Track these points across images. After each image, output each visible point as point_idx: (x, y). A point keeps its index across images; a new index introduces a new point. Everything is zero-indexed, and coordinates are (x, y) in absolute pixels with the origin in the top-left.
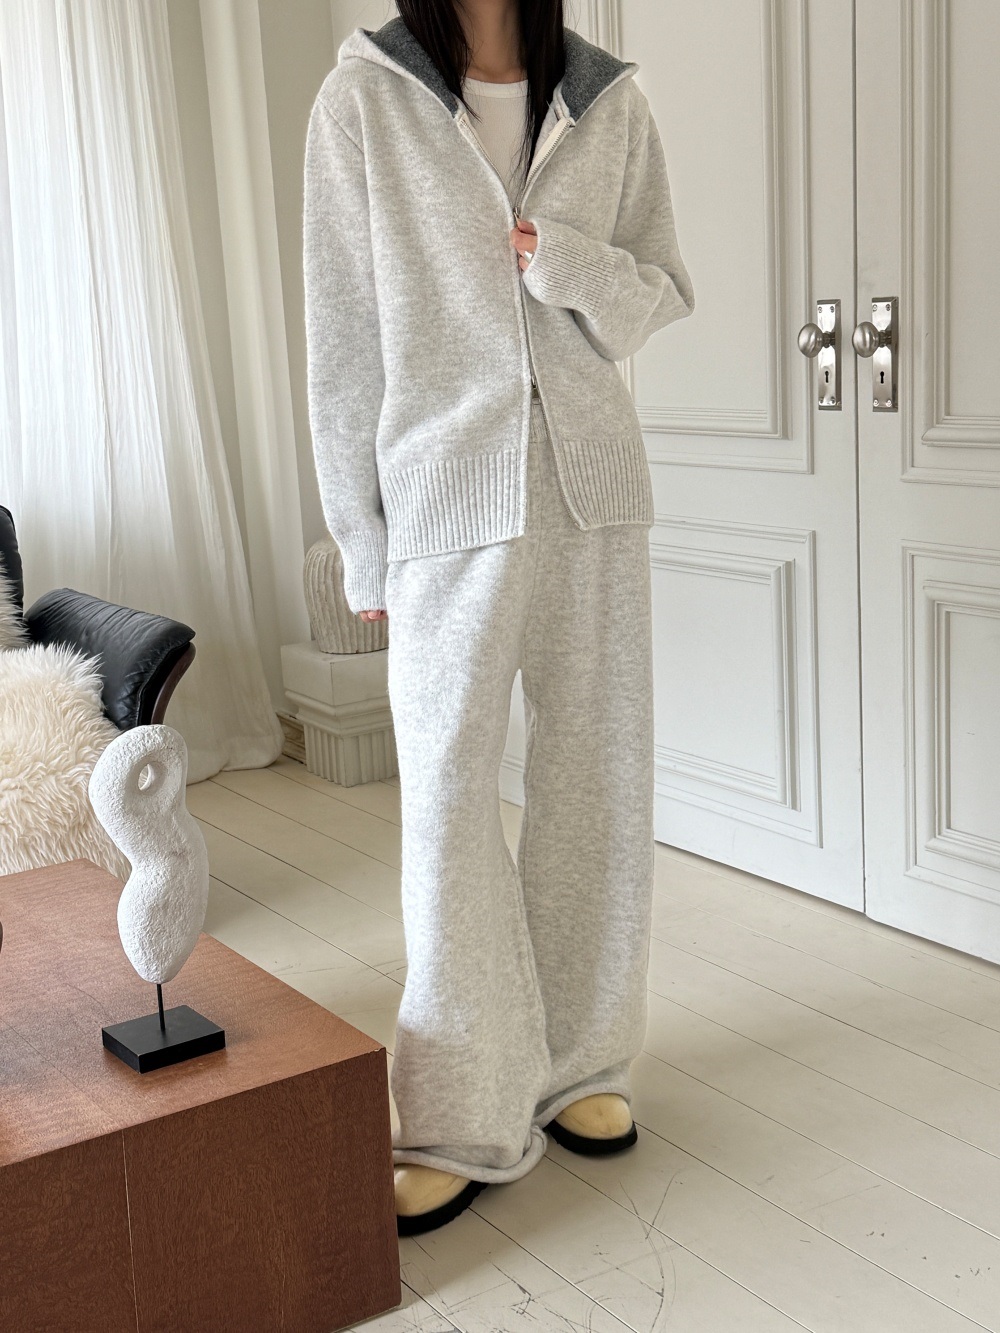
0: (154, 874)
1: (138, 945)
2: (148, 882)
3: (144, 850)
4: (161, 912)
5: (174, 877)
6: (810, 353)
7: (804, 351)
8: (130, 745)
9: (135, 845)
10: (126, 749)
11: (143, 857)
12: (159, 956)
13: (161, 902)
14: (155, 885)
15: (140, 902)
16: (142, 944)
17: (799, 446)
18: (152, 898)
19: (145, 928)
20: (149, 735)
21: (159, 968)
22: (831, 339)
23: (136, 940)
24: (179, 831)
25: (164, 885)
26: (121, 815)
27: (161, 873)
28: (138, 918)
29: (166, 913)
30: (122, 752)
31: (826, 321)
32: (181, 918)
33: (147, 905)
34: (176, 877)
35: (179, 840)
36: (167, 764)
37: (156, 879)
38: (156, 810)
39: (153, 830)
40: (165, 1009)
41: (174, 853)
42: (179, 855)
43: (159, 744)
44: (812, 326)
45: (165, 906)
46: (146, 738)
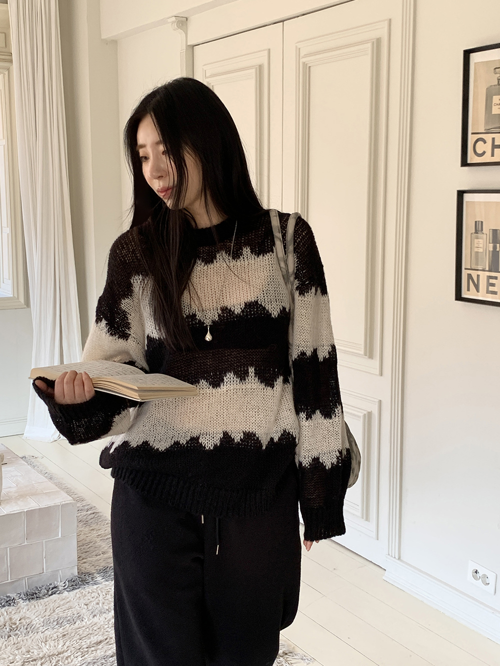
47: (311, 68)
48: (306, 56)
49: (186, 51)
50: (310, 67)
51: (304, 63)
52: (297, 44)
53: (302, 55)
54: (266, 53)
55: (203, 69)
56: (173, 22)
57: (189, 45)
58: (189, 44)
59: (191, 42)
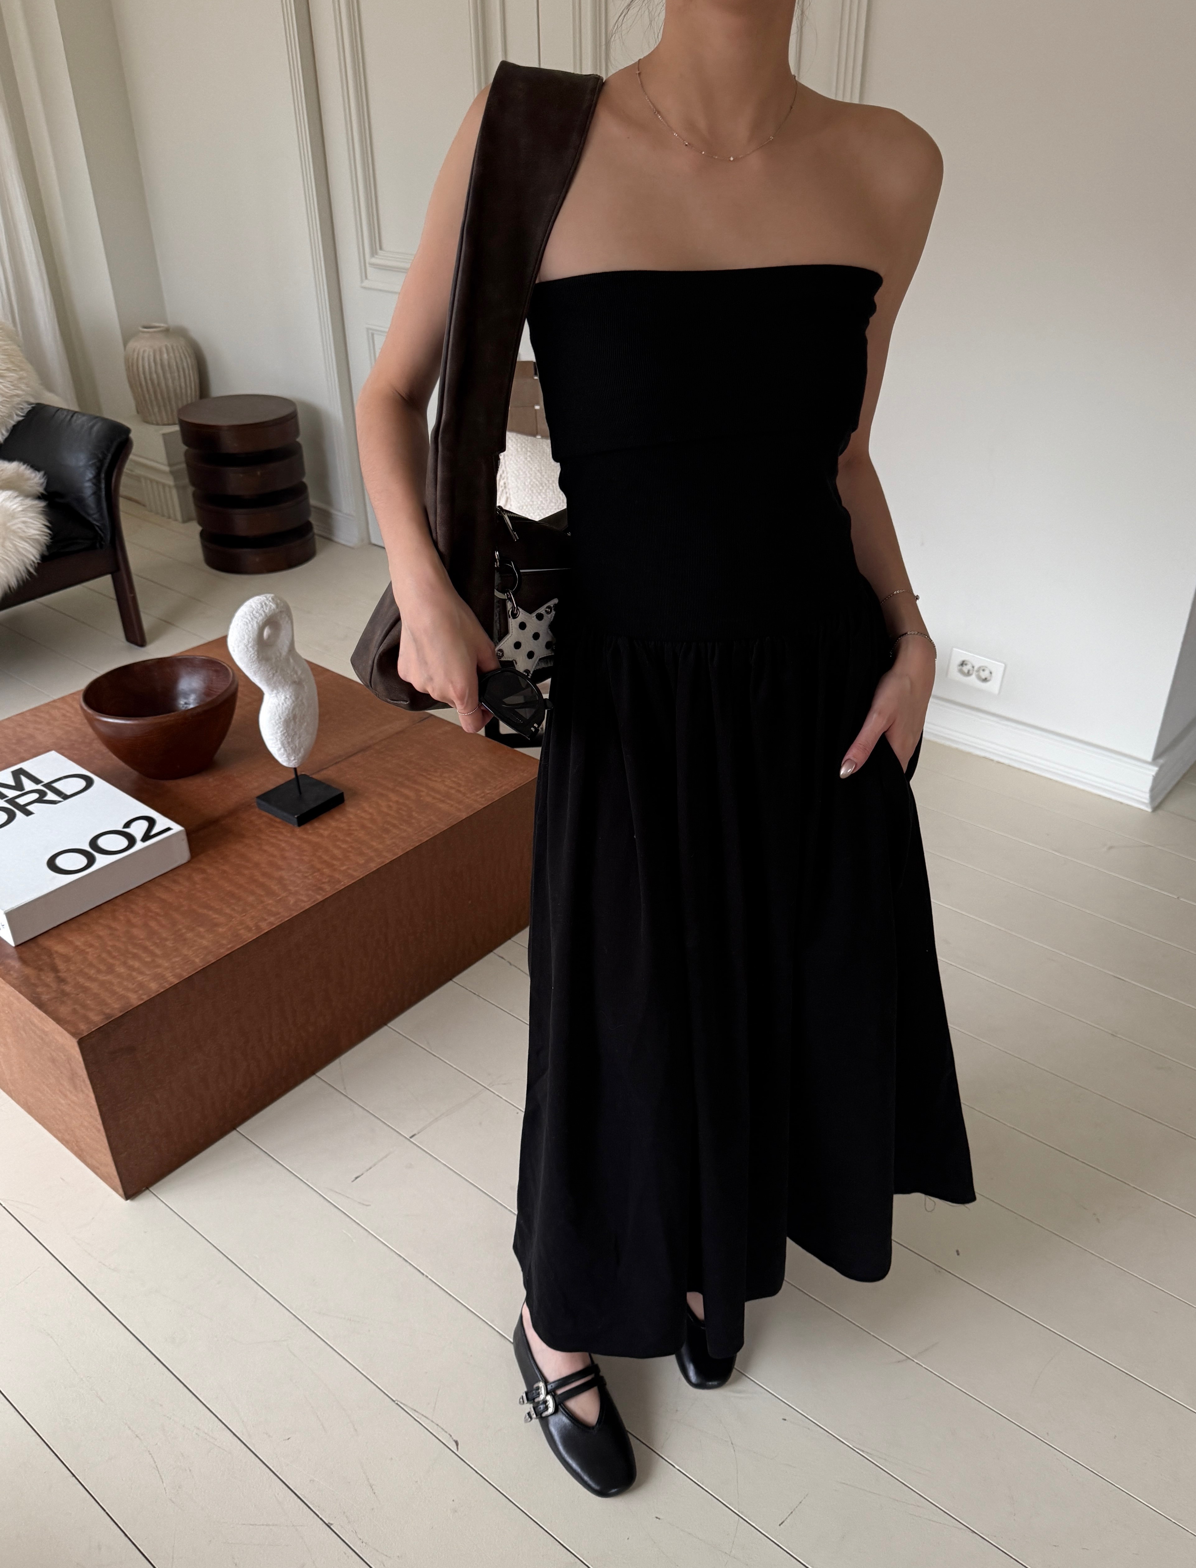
0: (283, 698)
2: (281, 704)
3: (275, 683)
5: (296, 697)
8: (254, 612)
9: (268, 681)
10: (252, 617)
11: (274, 687)
12: (295, 751)
13: (291, 715)
14: (285, 705)
15: (277, 718)
16: (283, 745)
18: (285, 714)
19: (284, 734)
20: (265, 604)
21: (296, 758)
23: (279, 742)
24: (296, 668)
25: (291, 706)
26: (257, 662)
27: (288, 696)
28: (278, 728)
29: (296, 723)
30: (249, 618)
33: (283, 719)
35: (296, 673)
36: (281, 622)
37: (285, 701)
38: (278, 654)
39: (280, 668)
42: (298, 684)
43: (274, 609)
45: (295, 717)
46: (264, 606)
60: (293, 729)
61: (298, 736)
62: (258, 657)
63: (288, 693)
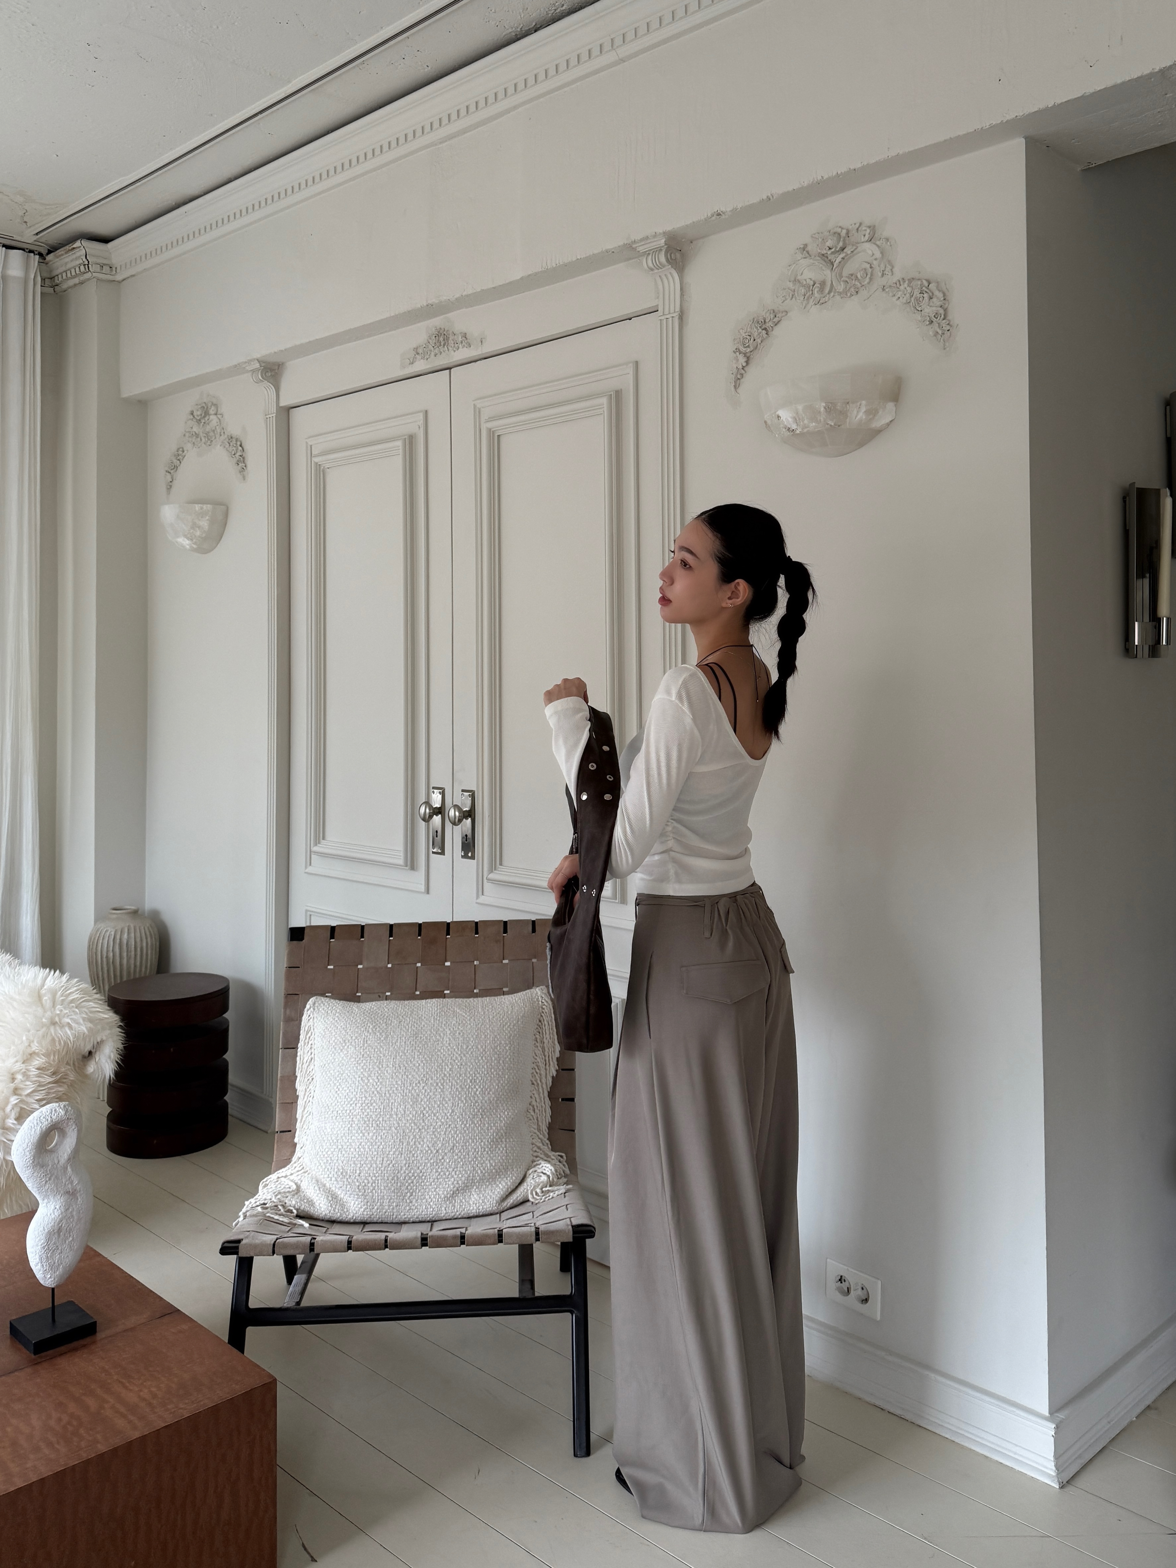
0: (53, 1207)
1: (38, 1260)
2: (49, 1215)
3: (46, 1191)
4: (56, 1233)
5: (67, 1210)
6: (427, 819)
7: (424, 819)
9: (40, 1188)
10: (38, 1121)
11: (46, 1196)
12: (52, 1267)
13: (56, 1228)
14: (54, 1216)
15: (43, 1229)
16: (41, 1259)
17: (420, 876)
18: (51, 1227)
19: (44, 1248)
21: (53, 1276)
22: (439, 811)
23: (37, 1256)
24: (72, 1177)
25: (59, 1216)
26: (32, 1167)
27: (58, 1207)
28: (40, 1240)
29: (59, 1236)
30: (35, 1123)
31: (436, 800)
32: (71, 1239)
33: (49, 1231)
34: (68, 1209)
35: (71, 1184)
36: (67, 1130)
37: (55, 1212)
38: (56, 1163)
39: (54, 1176)
40: (55, 1304)
41: (68, 1192)
42: (71, 1194)
43: (59, 1115)
44: (427, 803)
45: (60, 1230)
46: (53, 1112)
47: (502, 438)
48: (491, 419)
49: (276, 416)
50: (499, 436)
51: (489, 430)
52: (475, 402)
53: (484, 417)
54: (421, 416)
55: (307, 443)
56: (253, 371)
57: (281, 407)
58: (282, 404)
59: (284, 403)
60: (55, 1243)
61: (59, 1251)
62: (33, 1162)
63: (59, 1202)
